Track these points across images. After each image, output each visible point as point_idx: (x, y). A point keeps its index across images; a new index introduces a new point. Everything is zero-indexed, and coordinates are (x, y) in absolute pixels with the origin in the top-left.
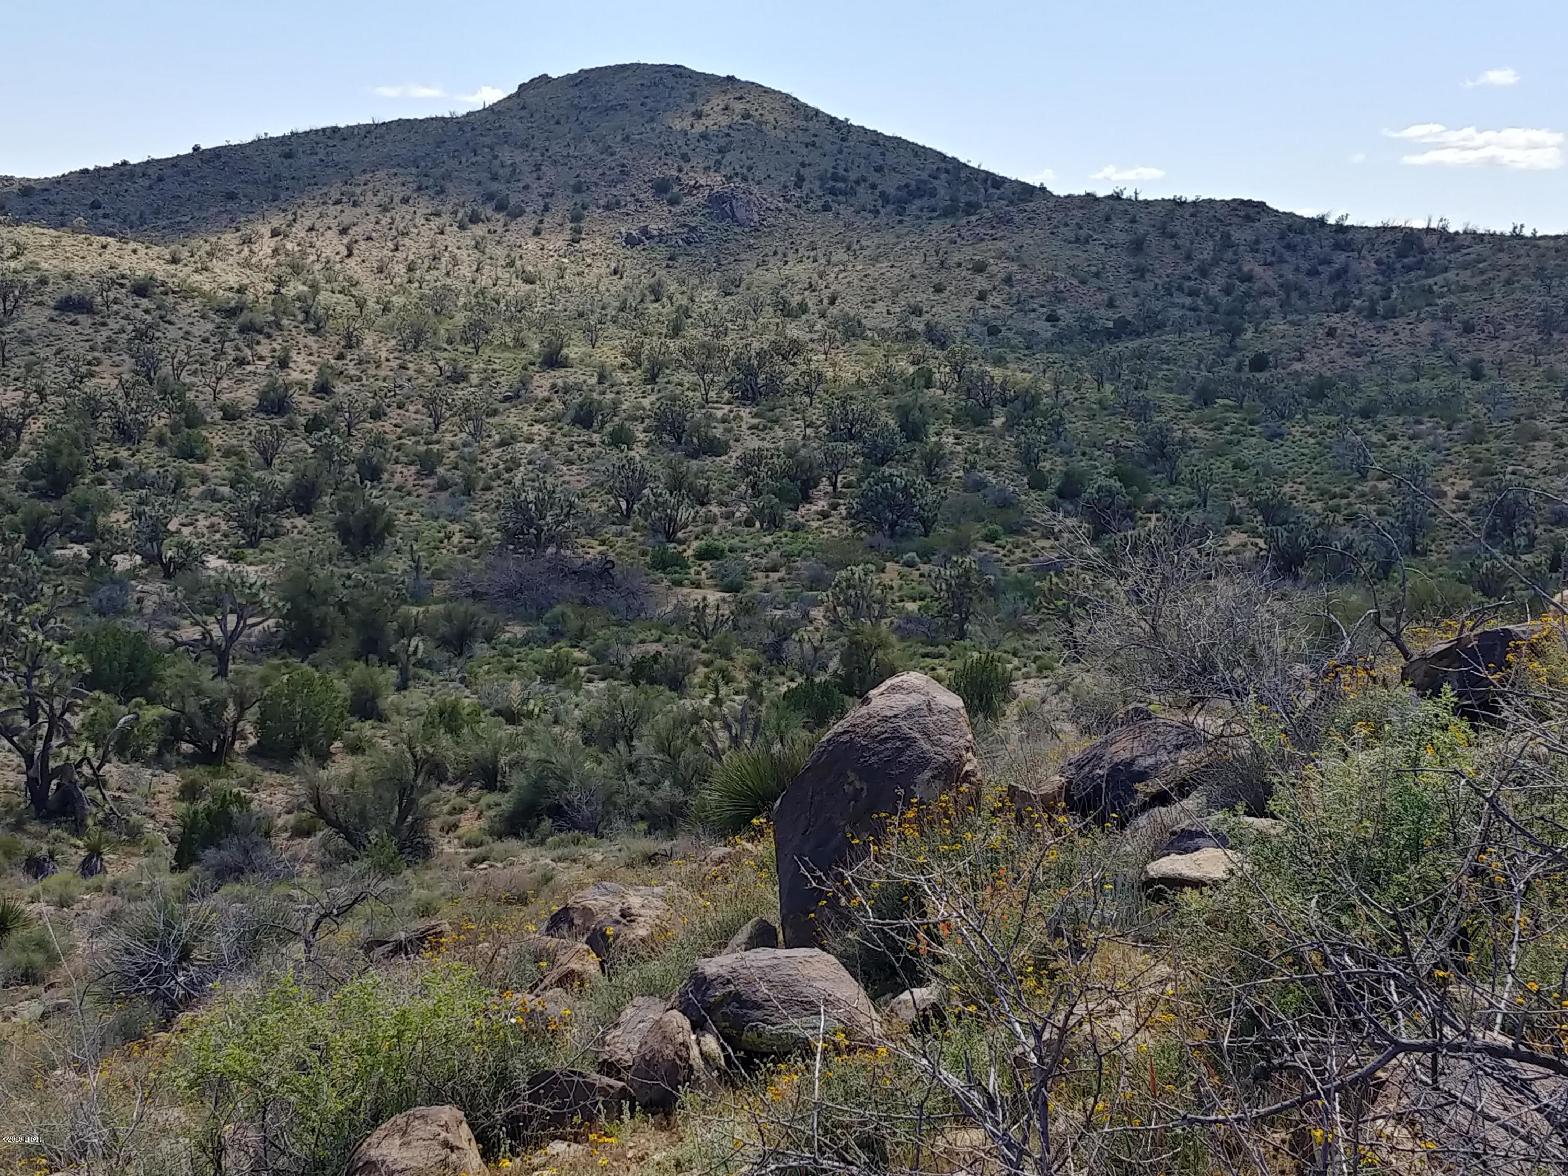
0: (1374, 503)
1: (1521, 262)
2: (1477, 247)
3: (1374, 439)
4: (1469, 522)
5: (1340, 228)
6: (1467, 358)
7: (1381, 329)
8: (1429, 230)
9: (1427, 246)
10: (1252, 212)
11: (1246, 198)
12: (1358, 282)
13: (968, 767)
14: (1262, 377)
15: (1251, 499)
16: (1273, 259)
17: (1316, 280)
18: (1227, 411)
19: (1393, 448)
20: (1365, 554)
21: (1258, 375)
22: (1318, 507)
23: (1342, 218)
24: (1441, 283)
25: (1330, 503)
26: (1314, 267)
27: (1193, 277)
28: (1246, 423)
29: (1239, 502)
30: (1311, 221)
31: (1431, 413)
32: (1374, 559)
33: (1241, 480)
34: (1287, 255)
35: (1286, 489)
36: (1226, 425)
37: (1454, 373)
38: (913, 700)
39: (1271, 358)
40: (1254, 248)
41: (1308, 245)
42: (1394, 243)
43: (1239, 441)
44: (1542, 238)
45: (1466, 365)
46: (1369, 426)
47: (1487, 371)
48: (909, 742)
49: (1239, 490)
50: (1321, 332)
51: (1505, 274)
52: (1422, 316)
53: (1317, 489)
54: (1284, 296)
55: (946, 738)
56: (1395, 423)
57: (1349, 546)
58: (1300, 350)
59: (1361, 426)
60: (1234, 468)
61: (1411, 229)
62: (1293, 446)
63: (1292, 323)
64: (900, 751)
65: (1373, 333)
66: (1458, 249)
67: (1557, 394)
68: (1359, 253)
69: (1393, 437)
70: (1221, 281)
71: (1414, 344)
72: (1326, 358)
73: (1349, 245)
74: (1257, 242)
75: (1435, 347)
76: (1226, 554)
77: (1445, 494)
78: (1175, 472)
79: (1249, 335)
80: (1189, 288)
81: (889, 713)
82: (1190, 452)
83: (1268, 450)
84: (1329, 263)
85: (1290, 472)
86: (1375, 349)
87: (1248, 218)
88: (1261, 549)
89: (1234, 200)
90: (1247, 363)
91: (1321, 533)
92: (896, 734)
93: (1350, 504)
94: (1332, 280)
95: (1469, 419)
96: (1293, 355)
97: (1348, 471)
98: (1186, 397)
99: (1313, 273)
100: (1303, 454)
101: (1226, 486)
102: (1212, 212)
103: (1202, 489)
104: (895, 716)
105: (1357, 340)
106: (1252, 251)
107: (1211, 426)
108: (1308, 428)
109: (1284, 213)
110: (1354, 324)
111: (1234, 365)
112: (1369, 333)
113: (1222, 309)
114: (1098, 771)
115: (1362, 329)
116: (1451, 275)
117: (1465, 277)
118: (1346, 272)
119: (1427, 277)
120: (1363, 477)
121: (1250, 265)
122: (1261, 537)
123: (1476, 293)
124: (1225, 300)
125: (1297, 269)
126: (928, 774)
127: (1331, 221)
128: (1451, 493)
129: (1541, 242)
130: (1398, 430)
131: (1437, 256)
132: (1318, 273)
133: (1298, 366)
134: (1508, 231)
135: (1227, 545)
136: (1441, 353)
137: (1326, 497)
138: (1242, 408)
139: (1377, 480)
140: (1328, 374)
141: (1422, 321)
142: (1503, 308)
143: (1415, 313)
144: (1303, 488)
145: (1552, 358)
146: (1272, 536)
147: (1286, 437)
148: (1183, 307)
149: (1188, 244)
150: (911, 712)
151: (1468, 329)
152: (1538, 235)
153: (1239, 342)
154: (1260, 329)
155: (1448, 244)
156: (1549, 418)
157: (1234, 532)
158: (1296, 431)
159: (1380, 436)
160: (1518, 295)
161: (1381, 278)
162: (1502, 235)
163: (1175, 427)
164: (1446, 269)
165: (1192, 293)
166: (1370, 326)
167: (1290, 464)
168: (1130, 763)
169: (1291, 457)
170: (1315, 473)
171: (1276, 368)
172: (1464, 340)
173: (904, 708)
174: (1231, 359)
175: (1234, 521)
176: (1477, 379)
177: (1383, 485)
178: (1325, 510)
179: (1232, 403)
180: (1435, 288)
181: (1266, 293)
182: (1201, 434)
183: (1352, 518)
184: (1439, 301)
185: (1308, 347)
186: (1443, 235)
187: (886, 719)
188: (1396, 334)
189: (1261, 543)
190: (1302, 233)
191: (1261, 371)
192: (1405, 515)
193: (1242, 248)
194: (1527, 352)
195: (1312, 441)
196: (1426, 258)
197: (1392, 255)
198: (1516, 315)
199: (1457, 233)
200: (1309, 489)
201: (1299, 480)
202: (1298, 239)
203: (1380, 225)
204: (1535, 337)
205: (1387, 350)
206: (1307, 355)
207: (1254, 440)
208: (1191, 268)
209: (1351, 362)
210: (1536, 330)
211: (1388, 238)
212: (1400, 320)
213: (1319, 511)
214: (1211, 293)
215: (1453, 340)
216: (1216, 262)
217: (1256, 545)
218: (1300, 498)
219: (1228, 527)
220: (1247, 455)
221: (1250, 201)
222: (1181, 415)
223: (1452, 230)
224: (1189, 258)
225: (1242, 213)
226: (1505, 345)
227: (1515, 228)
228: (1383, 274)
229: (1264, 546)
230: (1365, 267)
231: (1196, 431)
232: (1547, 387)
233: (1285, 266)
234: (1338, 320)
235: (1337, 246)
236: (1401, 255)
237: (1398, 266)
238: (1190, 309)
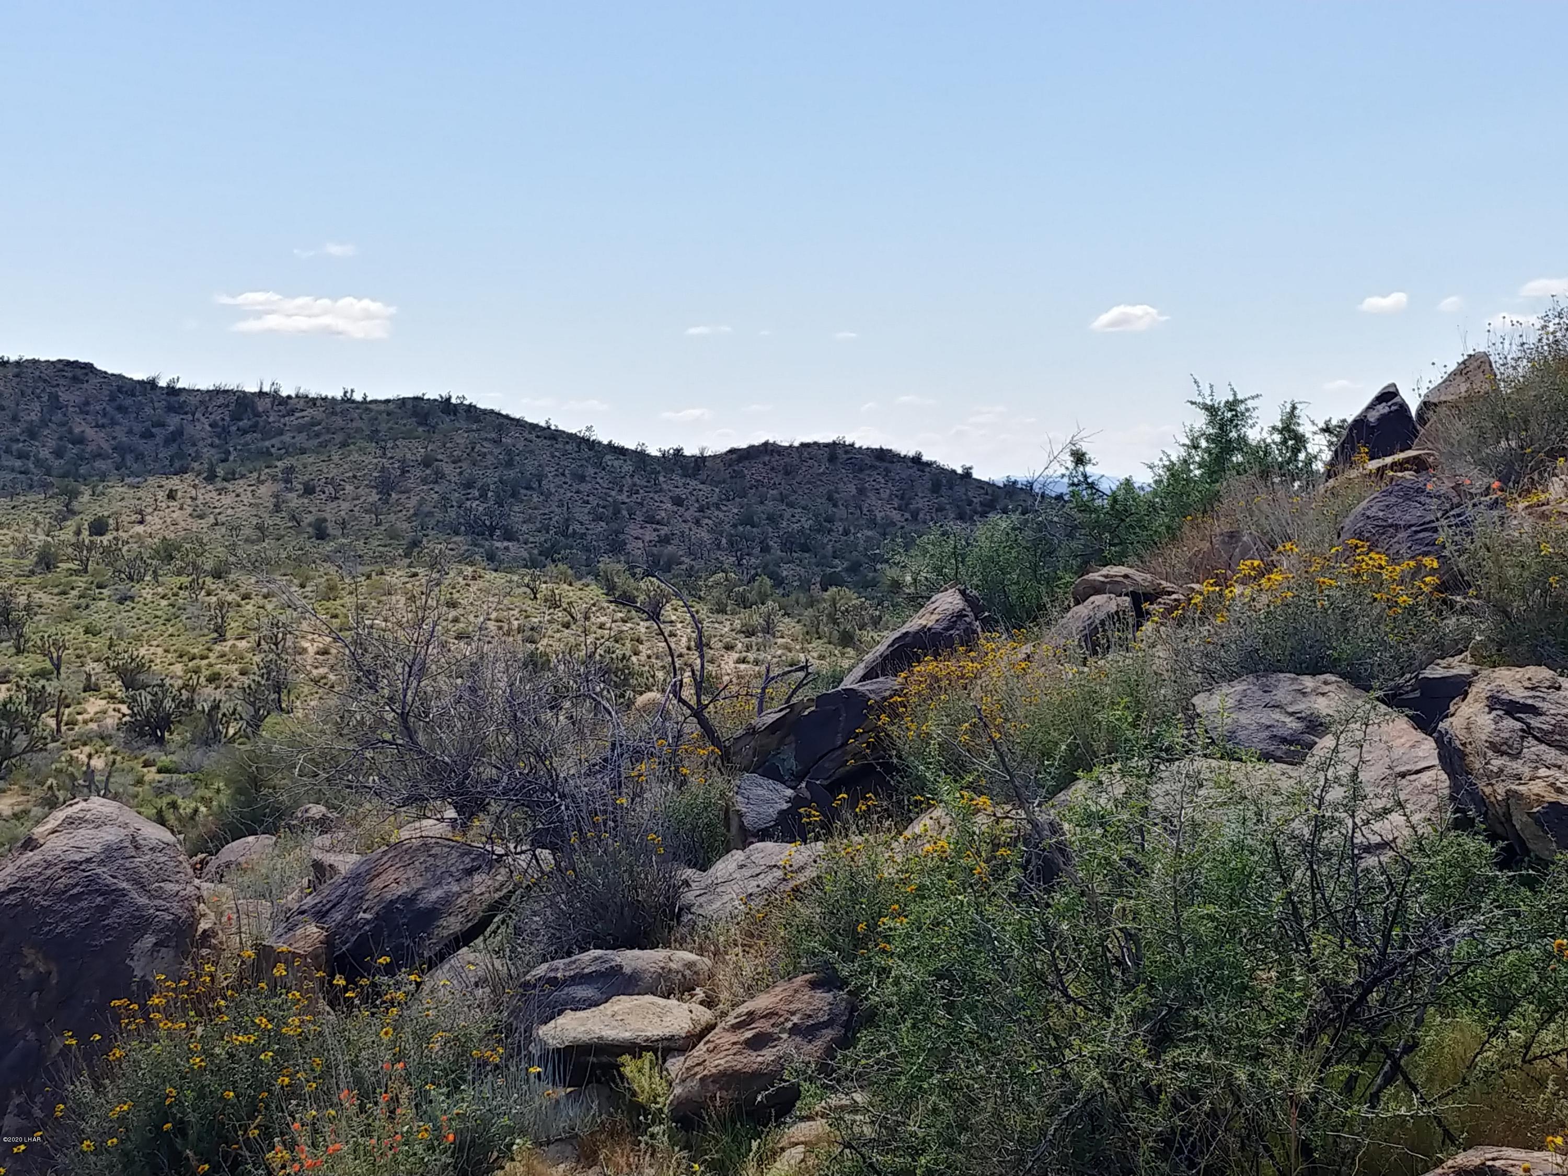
0: (235, 662)
1: (354, 424)
2: (309, 410)
3: (230, 598)
4: (332, 677)
5: (172, 391)
6: (310, 518)
7: (220, 491)
8: (261, 394)
9: (260, 409)
10: (79, 372)
11: (72, 359)
12: (194, 445)
13: (204, 925)
14: (106, 539)
15: (108, 665)
16: (104, 421)
17: (151, 443)
18: (71, 575)
19: (248, 607)
20: (234, 713)
21: (99, 539)
22: (178, 669)
23: (173, 381)
24: (278, 445)
25: (190, 664)
26: (148, 430)
27: (22, 439)
28: (94, 587)
29: (94, 668)
30: (141, 383)
31: (282, 571)
32: (241, 718)
33: (94, 645)
34: (119, 416)
35: (142, 651)
36: (73, 589)
37: (298, 533)
38: (110, 835)
39: (111, 521)
40: (84, 408)
41: (140, 407)
42: (228, 406)
43: (87, 606)
44: (371, 402)
45: (310, 525)
46: (221, 586)
47: (330, 531)
48: (115, 896)
49: (93, 655)
50: (161, 495)
51: (339, 438)
52: (262, 478)
53: (175, 651)
54: (118, 459)
55: (170, 887)
56: (248, 582)
57: (216, 707)
58: (140, 512)
59: (214, 587)
60: (86, 632)
61: (244, 392)
62: (145, 608)
63: (131, 486)
64: (103, 910)
65: (214, 494)
66: (292, 412)
67: (401, 551)
68: (193, 415)
69: (246, 597)
70: (52, 443)
71: (257, 505)
72: (169, 520)
73: (181, 407)
74: (87, 403)
75: (277, 508)
76: (85, 722)
77: (305, 650)
78: (22, 640)
79: (86, 498)
80: (18, 450)
81: (77, 857)
82: (36, 618)
83: (119, 612)
84: (162, 425)
85: (145, 634)
86: (217, 511)
87: (75, 379)
88: (124, 715)
89: (60, 361)
90: (86, 526)
91: (185, 694)
92: (93, 886)
93: (210, 665)
94: (168, 441)
95: (321, 576)
96: (134, 517)
97: (206, 631)
98: (26, 562)
99: (147, 435)
100: (156, 617)
101: (79, 652)
102: (37, 373)
103: (55, 655)
104: (88, 860)
105: (199, 502)
106: (82, 412)
107: (56, 591)
108: (160, 589)
109: (113, 375)
110: (195, 486)
111: (74, 528)
112: (210, 495)
113: (54, 472)
114: (361, 915)
115: (203, 491)
116: (287, 438)
117: (301, 438)
118: (181, 434)
119: (263, 440)
120: (222, 638)
121: (80, 426)
122: (123, 702)
123: (314, 456)
124: (57, 463)
125: (130, 432)
126: (149, 940)
127: (162, 383)
128: (311, 650)
129: (372, 406)
130: (252, 589)
131: (271, 420)
132: (153, 436)
133: (140, 529)
134: (339, 395)
135: (85, 711)
136: (284, 514)
137: (185, 659)
138: (86, 572)
139: (237, 639)
140: (173, 536)
141: (262, 482)
142: (341, 470)
143: (255, 475)
144: (160, 651)
145: (392, 517)
146: (135, 700)
147: (136, 600)
148: (13, 470)
149: (13, 405)
150: (110, 853)
151: (309, 490)
152: (368, 399)
153: (75, 505)
154: (97, 492)
155: (281, 408)
156: (399, 573)
157: (92, 699)
158: (147, 593)
159: (234, 595)
160: (355, 456)
161: (217, 441)
162: (333, 399)
163: (19, 593)
164: (281, 433)
165: (22, 456)
166: (210, 487)
167: (144, 627)
168: (410, 900)
169: (144, 619)
170: (171, 635)
171: (117, 530)
172: (306, 501)
173: (98, 849)
174: (69, 523)
175: (90, 688)
176: (323, 539)
177: (243, 644)
178: (186, 672)
179: (76, 567)
180: (273, 450)
181: (100, 455)
182: (46, 599)
183: (214, 678)
184: (279, 464)
185: (150, 510)
186: (275, 398)
187: (74, 866)
188: (238, 496)
189: (124, 709)
190: (133, 395)
191: (102, 534)
192: (269, 673)
193: (71, 409)
194: (367, 511)
195: (164, 603)
196: (261, 421)
197: (227, 418)
198: (355, 477)
199: (289, 397)
200: (166, 651)
201: (155, 643)
202: (129, 401)
203: (211, 388)
204: (374, 497)
205: (230, 511)
206: (148, 518)
207: (103, 604)
208: (18, 430)
209: (195, 525)
210: (375, 491)
211: (221, 401)
212: (241, 482)
213: (180, 673)
214: (41, 456)
215: (294, 500)
216: (44, 423)
217: (119, 711)
218: (158, 661)
219: (87, 694)
220: (98, 620)
221: (76, 362)
222: (22, 580)
223: (284, 393)
224: (15, 419)
225: (70, 375)
226: (345, 506)
227: (345, 393)
228: (219, 438)
229: (127, 711)
230: (201, 428)
231: (40, 597)
232: (390, 545)
233: (118, 427)
234: (178, 482)
235: (170, 409)
236: (236, 418)
237: (234, 428)
238: (21, 473)
